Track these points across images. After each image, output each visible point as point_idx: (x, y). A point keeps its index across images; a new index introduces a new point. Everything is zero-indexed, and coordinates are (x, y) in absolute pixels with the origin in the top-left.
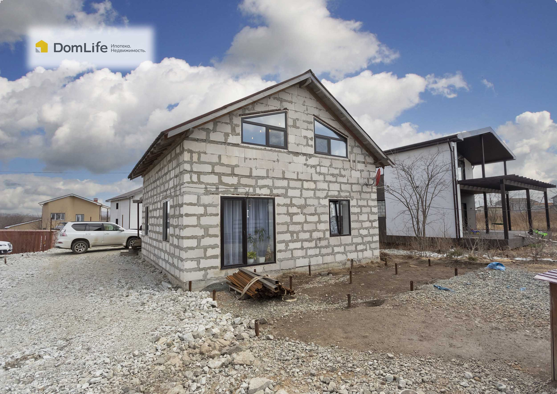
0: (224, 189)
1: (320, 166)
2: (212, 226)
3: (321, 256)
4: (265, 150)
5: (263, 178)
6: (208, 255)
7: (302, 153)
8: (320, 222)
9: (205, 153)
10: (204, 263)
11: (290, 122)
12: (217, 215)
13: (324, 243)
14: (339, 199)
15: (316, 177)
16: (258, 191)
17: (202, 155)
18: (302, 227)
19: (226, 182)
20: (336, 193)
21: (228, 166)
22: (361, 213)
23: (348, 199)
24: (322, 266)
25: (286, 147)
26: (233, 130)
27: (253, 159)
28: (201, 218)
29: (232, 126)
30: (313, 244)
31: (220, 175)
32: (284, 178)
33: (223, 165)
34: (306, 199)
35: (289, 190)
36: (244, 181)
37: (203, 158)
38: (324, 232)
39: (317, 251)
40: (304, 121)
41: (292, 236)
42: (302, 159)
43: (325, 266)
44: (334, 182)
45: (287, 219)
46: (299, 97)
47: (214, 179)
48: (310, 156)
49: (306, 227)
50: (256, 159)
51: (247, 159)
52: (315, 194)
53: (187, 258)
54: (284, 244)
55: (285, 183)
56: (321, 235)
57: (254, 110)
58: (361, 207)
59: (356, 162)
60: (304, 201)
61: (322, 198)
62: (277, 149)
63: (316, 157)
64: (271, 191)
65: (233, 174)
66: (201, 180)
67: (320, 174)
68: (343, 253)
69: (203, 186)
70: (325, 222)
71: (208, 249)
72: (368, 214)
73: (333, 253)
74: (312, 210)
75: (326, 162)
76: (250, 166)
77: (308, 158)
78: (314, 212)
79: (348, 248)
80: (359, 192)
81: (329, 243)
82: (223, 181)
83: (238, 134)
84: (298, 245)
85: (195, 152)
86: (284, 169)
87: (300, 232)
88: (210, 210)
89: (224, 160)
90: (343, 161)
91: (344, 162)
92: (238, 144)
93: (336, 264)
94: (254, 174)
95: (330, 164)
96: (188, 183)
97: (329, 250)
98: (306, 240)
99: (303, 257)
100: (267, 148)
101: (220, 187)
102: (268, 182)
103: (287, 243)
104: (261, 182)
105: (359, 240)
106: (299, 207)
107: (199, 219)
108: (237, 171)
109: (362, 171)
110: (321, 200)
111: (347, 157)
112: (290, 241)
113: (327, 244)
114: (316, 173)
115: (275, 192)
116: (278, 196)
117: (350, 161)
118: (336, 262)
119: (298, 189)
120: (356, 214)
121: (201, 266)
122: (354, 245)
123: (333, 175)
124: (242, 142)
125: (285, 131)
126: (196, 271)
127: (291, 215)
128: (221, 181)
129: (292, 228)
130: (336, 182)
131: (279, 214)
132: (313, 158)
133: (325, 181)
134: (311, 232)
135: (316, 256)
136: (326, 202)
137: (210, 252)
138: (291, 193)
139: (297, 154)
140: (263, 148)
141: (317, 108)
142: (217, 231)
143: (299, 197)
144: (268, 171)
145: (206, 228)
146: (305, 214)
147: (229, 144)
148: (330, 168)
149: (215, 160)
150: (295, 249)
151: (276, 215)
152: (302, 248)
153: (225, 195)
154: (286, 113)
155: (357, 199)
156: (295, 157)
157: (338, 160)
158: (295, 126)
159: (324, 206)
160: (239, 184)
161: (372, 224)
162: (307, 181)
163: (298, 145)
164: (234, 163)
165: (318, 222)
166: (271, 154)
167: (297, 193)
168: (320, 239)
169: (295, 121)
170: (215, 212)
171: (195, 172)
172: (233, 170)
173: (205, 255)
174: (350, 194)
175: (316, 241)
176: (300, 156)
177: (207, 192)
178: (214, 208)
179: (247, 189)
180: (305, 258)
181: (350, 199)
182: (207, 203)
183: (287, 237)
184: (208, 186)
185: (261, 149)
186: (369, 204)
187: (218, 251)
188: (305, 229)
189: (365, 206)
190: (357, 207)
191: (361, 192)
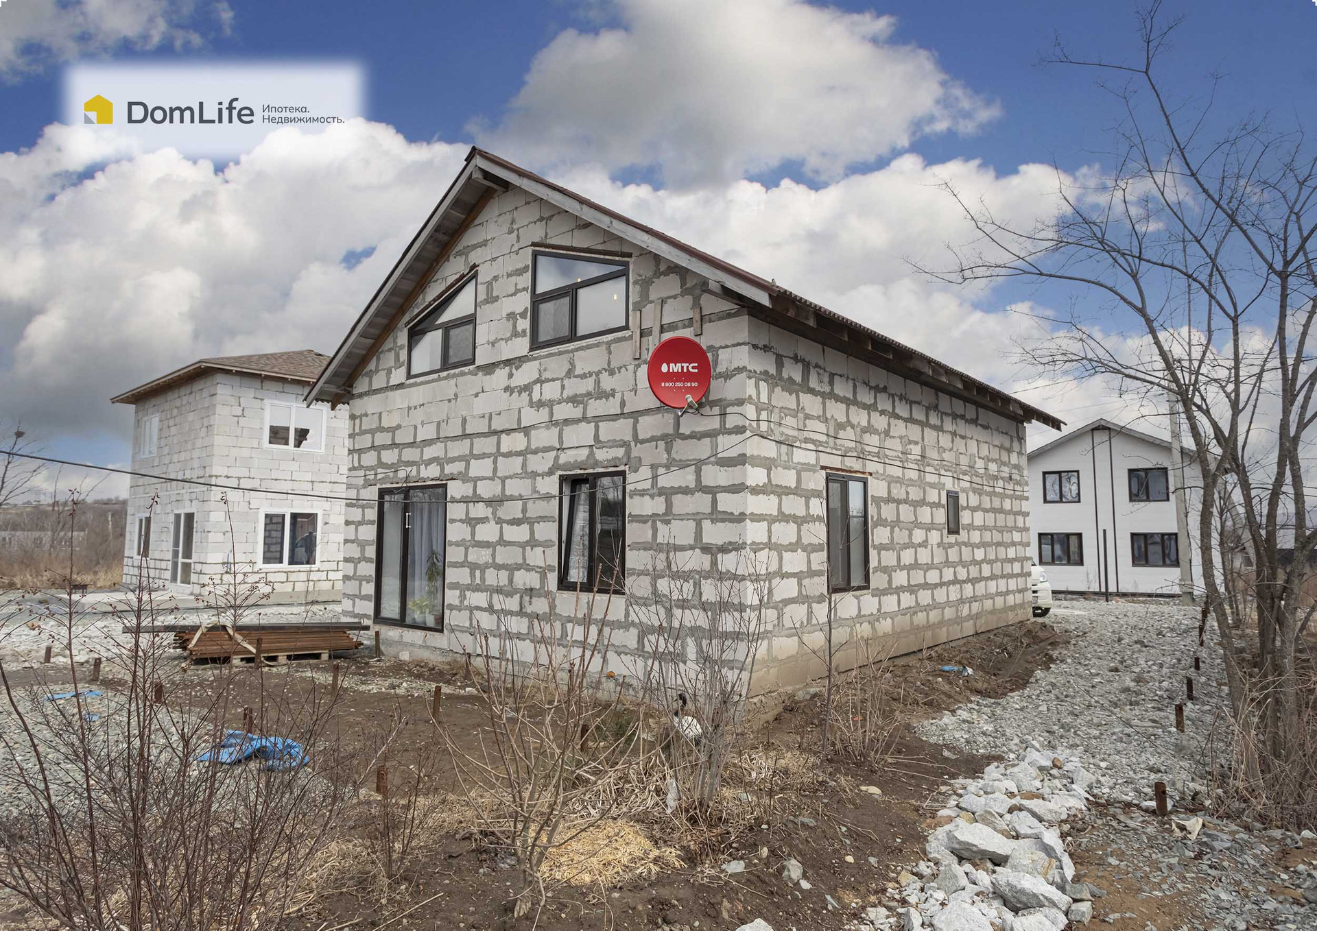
0: (383, 475)
1: (541, 382)
2: (368, 543)
3: (532, 641)
4: (440, 379)
5: (431, 442)
6: (362, 594)
7: (499, 363)
8: (533, 543)
9: (366, 415)
10: (359, 606)
11: (482, 293)
13: (538, 605)
14: (591, 471)
15: (530, 417)
16: (423, 472)
19: (385, 461)
20: (585, 455)
21: (389, 430)
22: (667, 517)
23: (621, 468)
25: (472, 359)
26: (397, 358)
27: (418, 407)
28: (359, 528)
29: (395, 351)
31: (379, 449)
32: (464, 436)
33: (383, 429)
34: (503, 481)
35: (473, 462)
37: (365, 424)
38: (543, 573)
39: (525, 625)
40: (507, 275)
41: (472, 575)
42: (501, 376)
44: (577, 421)
46: (500, 218)
48: (520, 361)
49: (503, 556)
50: (423, 405)
51: (411, 408)
52: (524, 465)
53: (344, 594)
54: (459, 592)
55: (466, 447)
57: (424, 302)
58: (668, 494)
60: (500, 487)
61: (542, 475)
62: (457, 371)
63: (535, 359)
64: (443, 469)
65: (394, 445)
66: (362, 463)
67: (540, 404)
70: (546, 544)
71: (363, 582)
72: (698, 519)
73: (566, 643)
74: (515, 510)
75: (557, 364)
76: (415, 422)
77: (514, 371)
78: (521, 516)
80: (664, 437)
81: (554, 607)
84: (483, 600)
86: (464, 413)
88: (367, 514)
89: (385, 421)
90: (608, 344)
91: (612, 347)
92: (402, 384)
94: (419, 437)
95: (567, 367)
98: (499, 590)
99: (490, 633)
100: (441, 374)
101: (379, 470)
102: (438, 450)
103: (463, 590)
104: (427, 453)
106: (489, 502)
108: (398, 437)
110: (539, 479)
111: (626, 326)
112: (469, 587)
113: (549, 610)
114: (531, 404)
115: (450, 469)
116: (452, 479)
117: (632, 336)
119: (489, 456)
120: (645, 522)
121: (356, 610)
122: (634, 632)
123: (574, 400)
124: (408, 377)
127: (475, 523)
128: (381, 459)
129: (471, 555)
130: (584, 419)
131: (453, 521)
132: (525, 367)
133: (552, 423)
134: (512, 569)
135: (520, 637)
136: (551, 485)
137: (364, 588)
138: (475, 468)
139: (491, 368)
140: (435, 376)
143: (490, 478)
144: (439, 425)
145: (363, 546)
146: (499, 521)
147: (392, 388)
148: (566, 382)
150: (477, 608)
151: (448, 524)
152: (491, 609)
153: (384, 486)
154: (477, 275)
155: (654, 467)
156: (488, 377)
158: (489, 298)
160: (400, 462)
161: (714, 563)
162: (508, 432)
163: (493, 344)
164: (395, 423)
165: (527, 543)
166: (447, 386)
167: (487, 467)
168: (530, 592)
169: (489, 285)
170: (372, 518)
171: (357, 451)
172: (394, 437)
173: (360, 591)
174: (628, 453)
175: (521, 597)
176: (498, 370)
177: (367, 483)
178: (372, 510)
179: (409, 469)
181: (627, 468)
183: (464, 576)
184: (367, 472)
185: (433, 381)
186: (706, 481)
187: (372, 588)
188: (499, 560)
189: (685, 491)
190: (652, 497)
191: (668, 440)
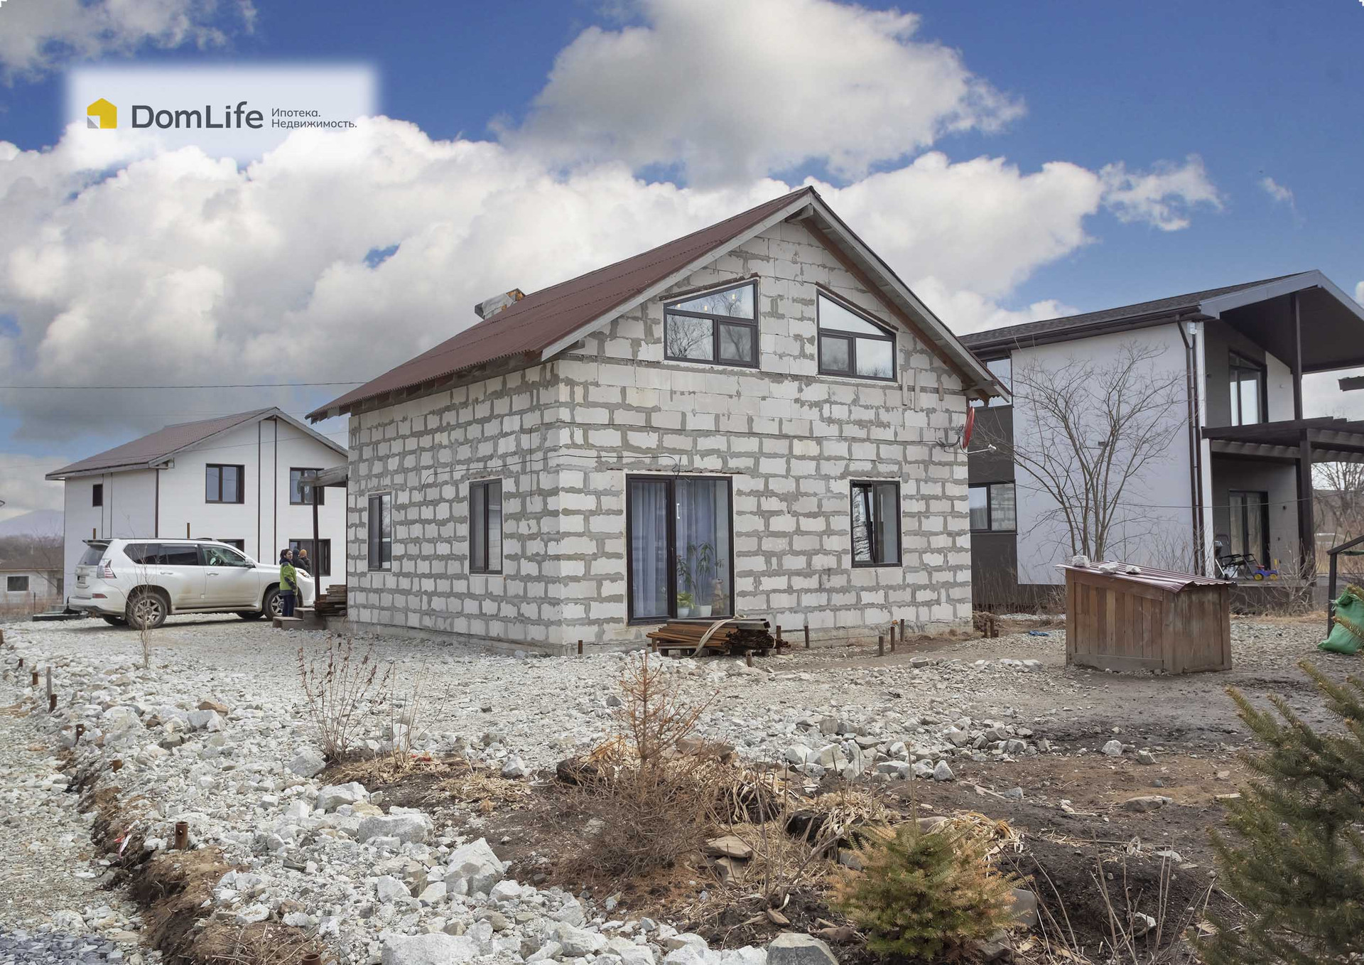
0: (633, 460)
1: (832, 403)
2: (610, 536)
3: (831, 610)
4: (712, 371)
5: (707, 433)
6: (604, 595)
7: (790, 375)
8: (829, 532)
9: (597, 385)
10: (598, 611)
11: (765, 305)
12: (619, 512)
13: (838, 581)
14: (875, 479)
15: (821, 429)
16: (699, 463)
17: (591, 388)
18: (791, 544)
19: (635, 444)
20: (868, 466)
21: (638, 409)
22: (927, 514)
23: (897, 479)
24: (834, 633)
25: (755, 363)
26: (649, 332)
27: (687, 394)
28: (592, 519)
29: (645, 323)
30: (813, 583)
31: (624, 429)
32: (751, 434)
33: (629, 408)
34: (797, 479)
35: (762, 460)
36: (671, 441)
37: (595, 395)
38: (839, 555)
39: (822, 599)
40: (794, 300)
41: (768, 562)
42: (790, 388)
43: (841, 633)
44: (863, 440)
45: (759, 524)
46: (784, 245)
47: (613, 438)
48: (809, 380)
49: (799, 543)
50: (694, 393)
51: (675, 392)
52: (818, 468)
53: (568, 599)
54: (751, 579)
55: (752, 444)
56: (831, 562)
57: (689, 284)
58: (927, 498)
59: (917, 389)
60: (794, 485)
61: (835, 479)
62: (736, 369)
63: (822, 382)
64: (725, 462)
65: (649, 428)
66: (590, 441)
67: (830, 421)
68: (881, 607)
69: (594, 453)
70: (841, 533)
71: (604, 582)
72: (944, 515)
73: (860, 606)
74: (810, 505)
75: (844, 391)
76: (681, 409)
77: (804, 386)
78: (817, 510)
79: (893, 596)
80: (923, 462)
81: (849, 581)
82: (631, 442)
83: (657, 341)
84: (781, 583)
85: (578, 384)
86: (750, 413)
87: (785, 554)
88: (608, 502)
89: (633, 399)
90: (884, 388)
91: (887, 391)
92: (658, 362)
93: (866, 631)
94: (690, 426)
95: (853, 397)
96: (567, 446)
97: (850, 598)
98: (798, 573)
99: (791, 610)
100: (716, 367)
101: (625, 454)
102: (718, 442)
103: (757, 576)
104: (704, 443)
105: (922, 578)
106: (783, 498)
107: (586, 520)
108: (657, 420)
109: (930, 412)
110: (832, 481)
111: (894, 378)
112: (763, 574)
113: (845, 584)
114: (822, 419)
115: (733, 463)
116: (738, 473)
117: (901, 388)
118: (866, 627)
119: (782, 456)
120: (914, 517)
121: (593, 616)
122: (909, 590)
123: (860, 423)
124: (667, 358)
125: (752, 326)
126: (583, 624)
127: (767, 515)
128: (627, 441)
129: (768, 544)
130: (868, 439)
131: (740, 513)
132: (815, 386)
133: (841, 438)
134: (809, 554)
135: (821, 608)
136: (843, 487)
137: (609, 589)
138: (766, 466)
139: (779, 377)
140: (708, 366)
141: (824, 267)
142: (620, 546)
143: (783, 476)
144: (717, 417)
145: (600, 539)
146: (796, 514)
147: (640, 363)
148: (853, 408)
149: (615, 398)
150: (774, 591)
151: (735, 516)
152: (790, 590)
153: (635, 472)
154: (755, 285)
155: (918, 481)
156: (775, 385)
157: (873, 386)
158: (775, 314)
159: (840, 496)
160: (661, 449)
161: (954, 542)
162: (800, 438)
163: (781, 357)
164: (650, 404)
165: (824, 533)
166: (726, 381)
167: (777, 466)
168: (829, 571)
169: (774, 301)
170: (615, 508)
171: (580, 425)
172: (648, 419)
173: (599, 593)
174: (901, 468)
175: (820, 576)
176: (786, 382)
177: (602, 466)
178: (615, 498)
179: (677, 457)
180: (795, 612)
181: (900, 479)
182: (601, 488)
183: (758, 564)
184: (603, 454)
185: (703, 371)
186: (948, 493)
187: (621, 588)
188: (796, 547)
189: (936, 498)
190: (917, 500)
191: (927, 463)
